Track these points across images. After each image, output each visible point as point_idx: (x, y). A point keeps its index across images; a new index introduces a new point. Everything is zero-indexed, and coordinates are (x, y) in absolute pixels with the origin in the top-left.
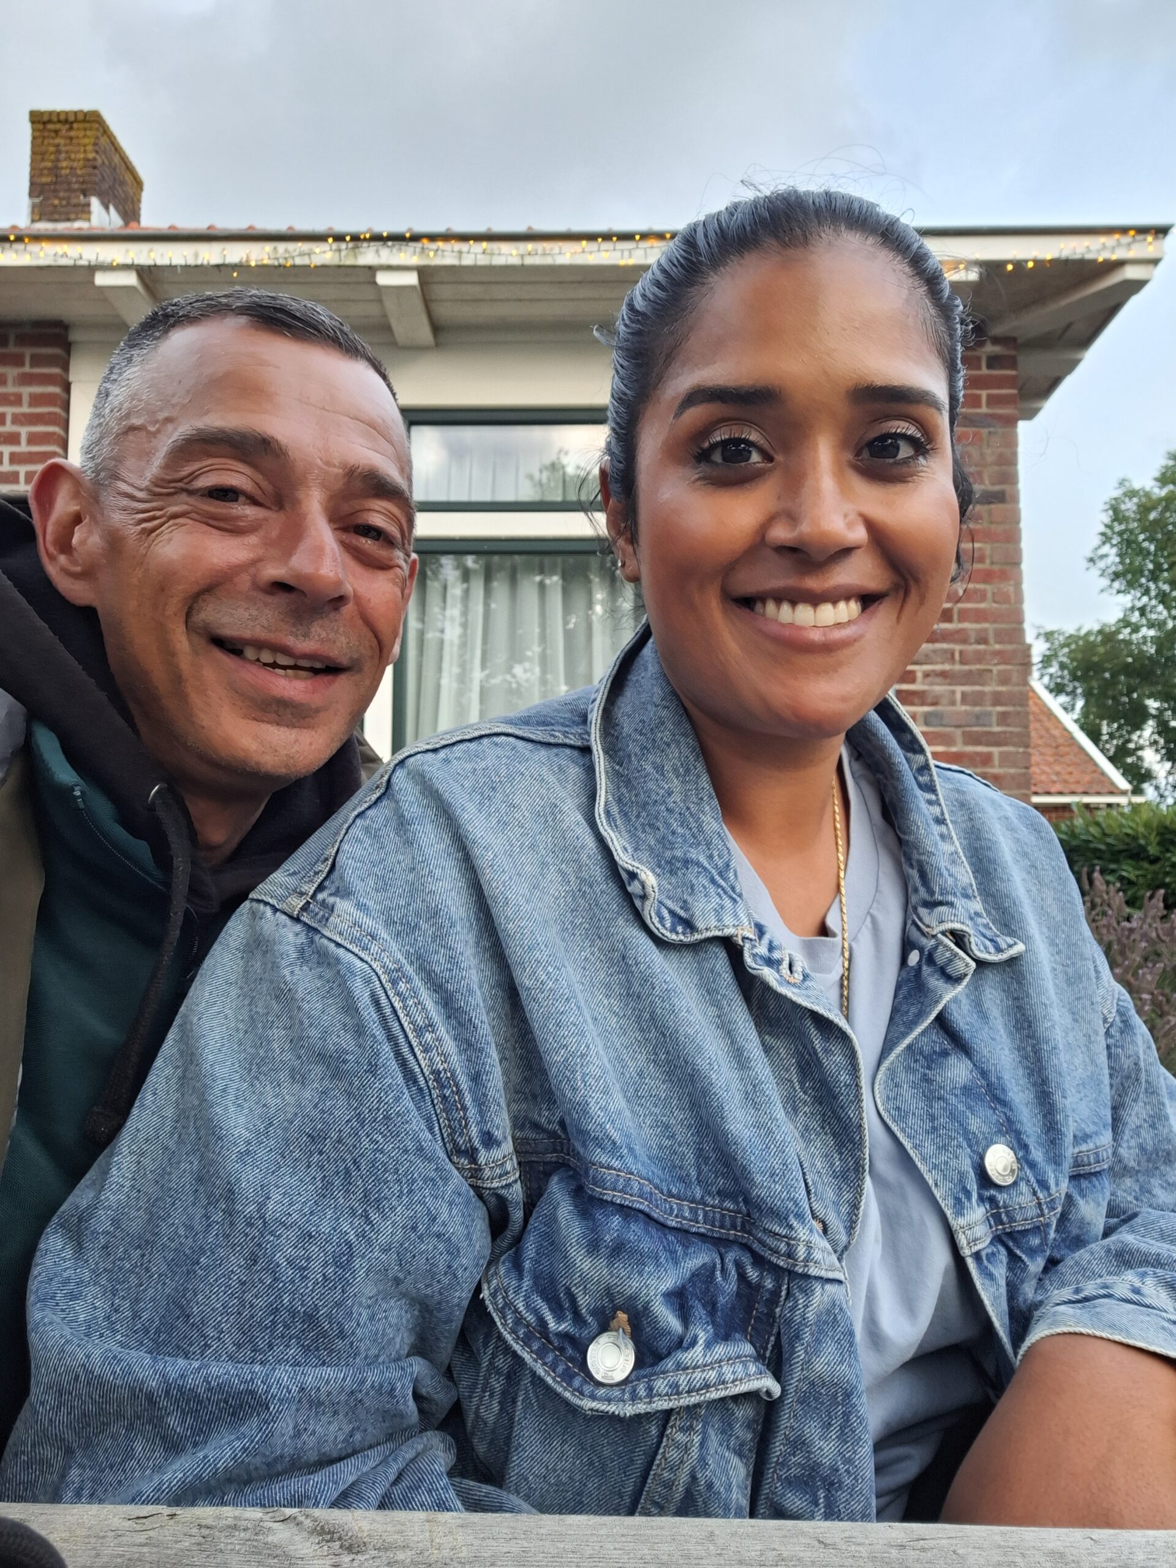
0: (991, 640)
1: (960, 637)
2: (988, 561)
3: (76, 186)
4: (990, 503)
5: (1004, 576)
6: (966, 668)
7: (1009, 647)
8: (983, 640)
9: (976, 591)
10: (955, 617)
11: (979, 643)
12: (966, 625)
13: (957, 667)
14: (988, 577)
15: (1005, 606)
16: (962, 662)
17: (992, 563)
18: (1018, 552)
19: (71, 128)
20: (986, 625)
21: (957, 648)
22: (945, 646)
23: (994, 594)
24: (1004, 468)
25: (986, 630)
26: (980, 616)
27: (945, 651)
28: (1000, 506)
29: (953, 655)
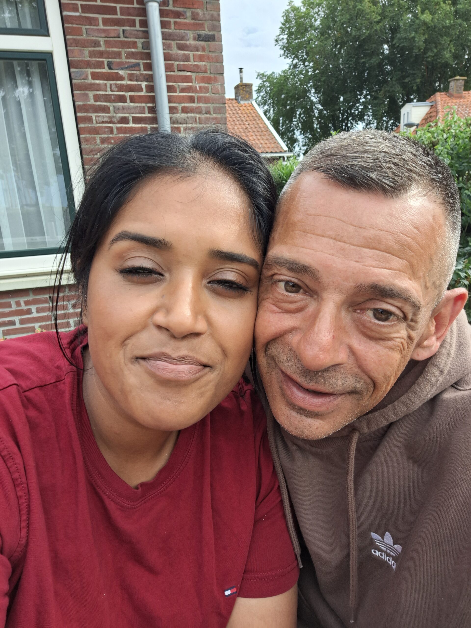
0: (212, 113)
1: (199, 111)
2: (209, 72)
4: (209, 41)
5: (216, 80)
6: (201, 126)
7: (219, 116)
8: (208, 112)
9: (204, 88)
10: (196, 100)
11: (207, 114)
12: (201, 105)
13: (198, 125)
14: (208, 80)
15: (217, 95)
16: (200, 123)
17: (211, 73)
18: (222, 67)
20: (210, 105)
21: (198, 116)
22: (192, 115)
23: (212, 88)
24: (214, 22)
25: (209, 107)
26: (206, 100)
27: (192, 118)
28: (213, 43)
29: (196, 119)
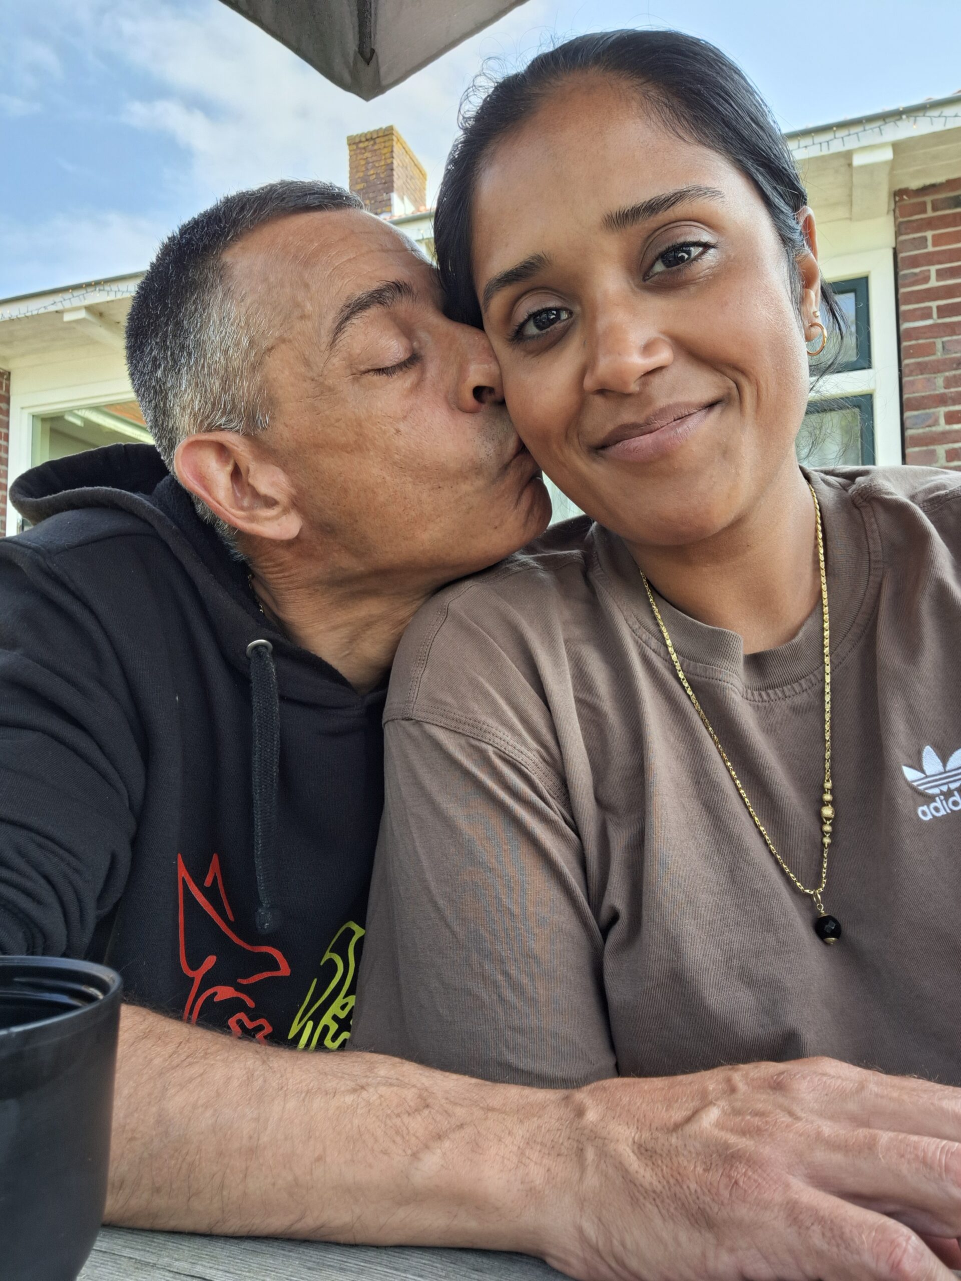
3: (380, 187)
19: (375, 143)
